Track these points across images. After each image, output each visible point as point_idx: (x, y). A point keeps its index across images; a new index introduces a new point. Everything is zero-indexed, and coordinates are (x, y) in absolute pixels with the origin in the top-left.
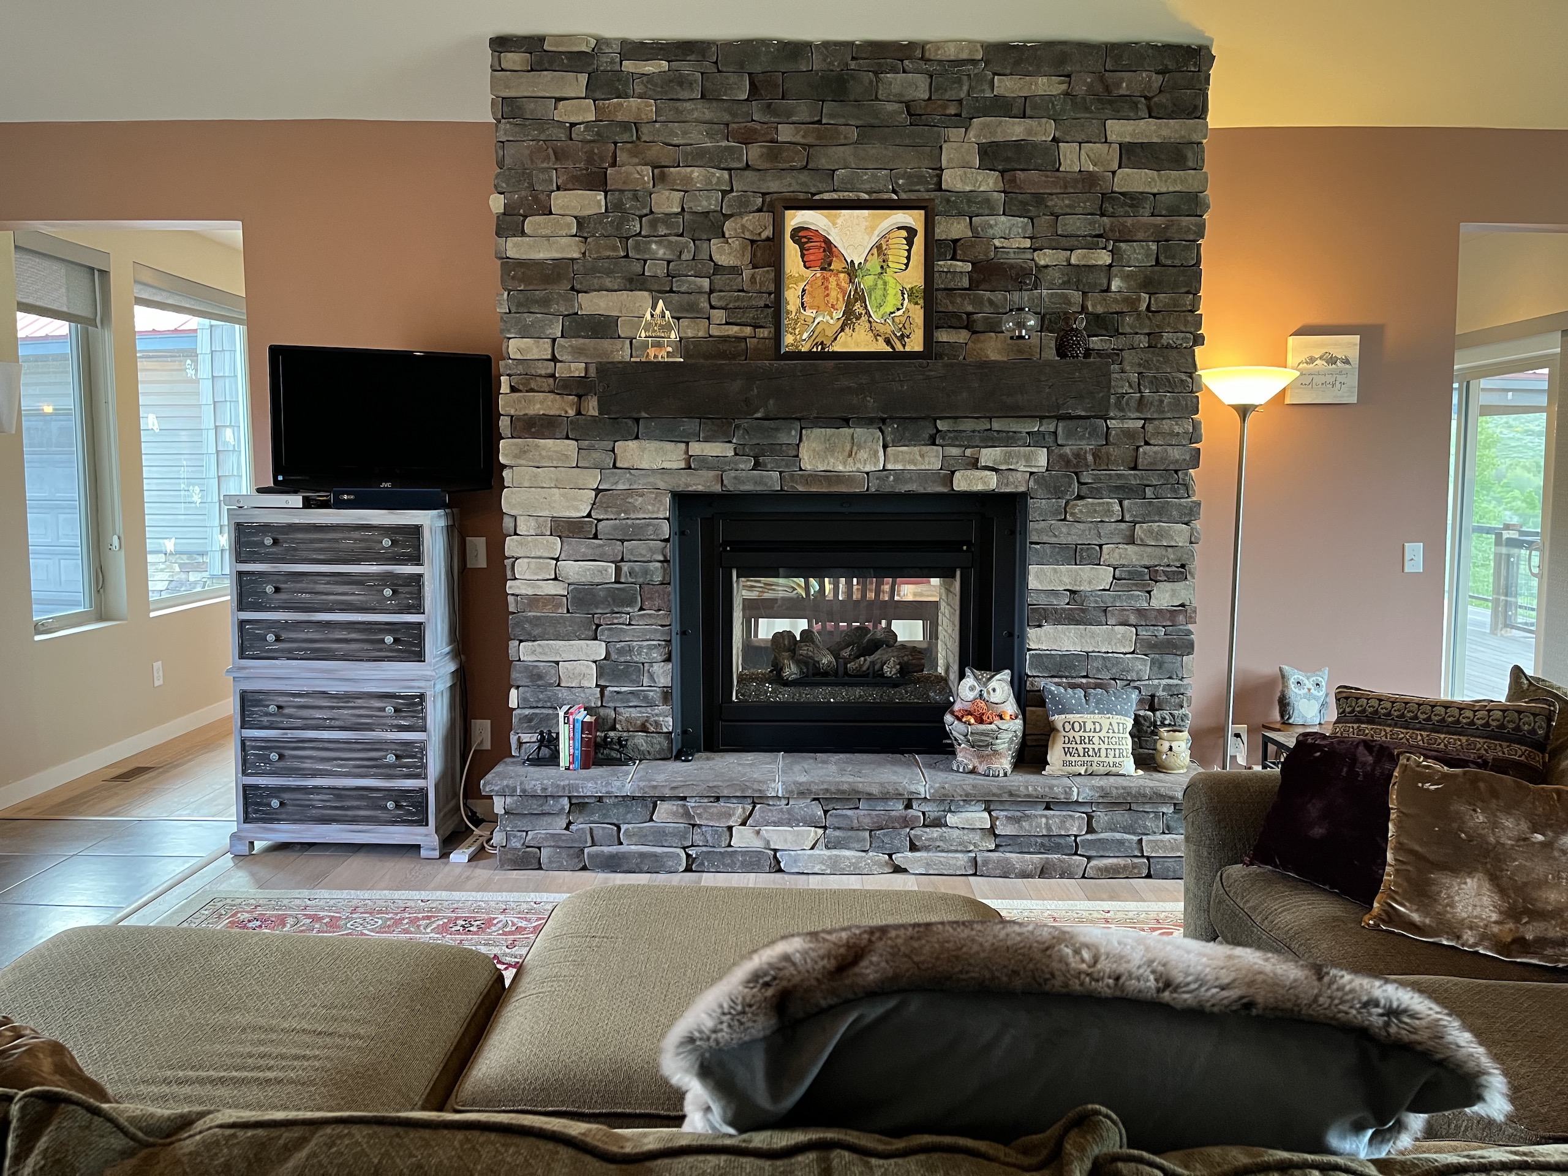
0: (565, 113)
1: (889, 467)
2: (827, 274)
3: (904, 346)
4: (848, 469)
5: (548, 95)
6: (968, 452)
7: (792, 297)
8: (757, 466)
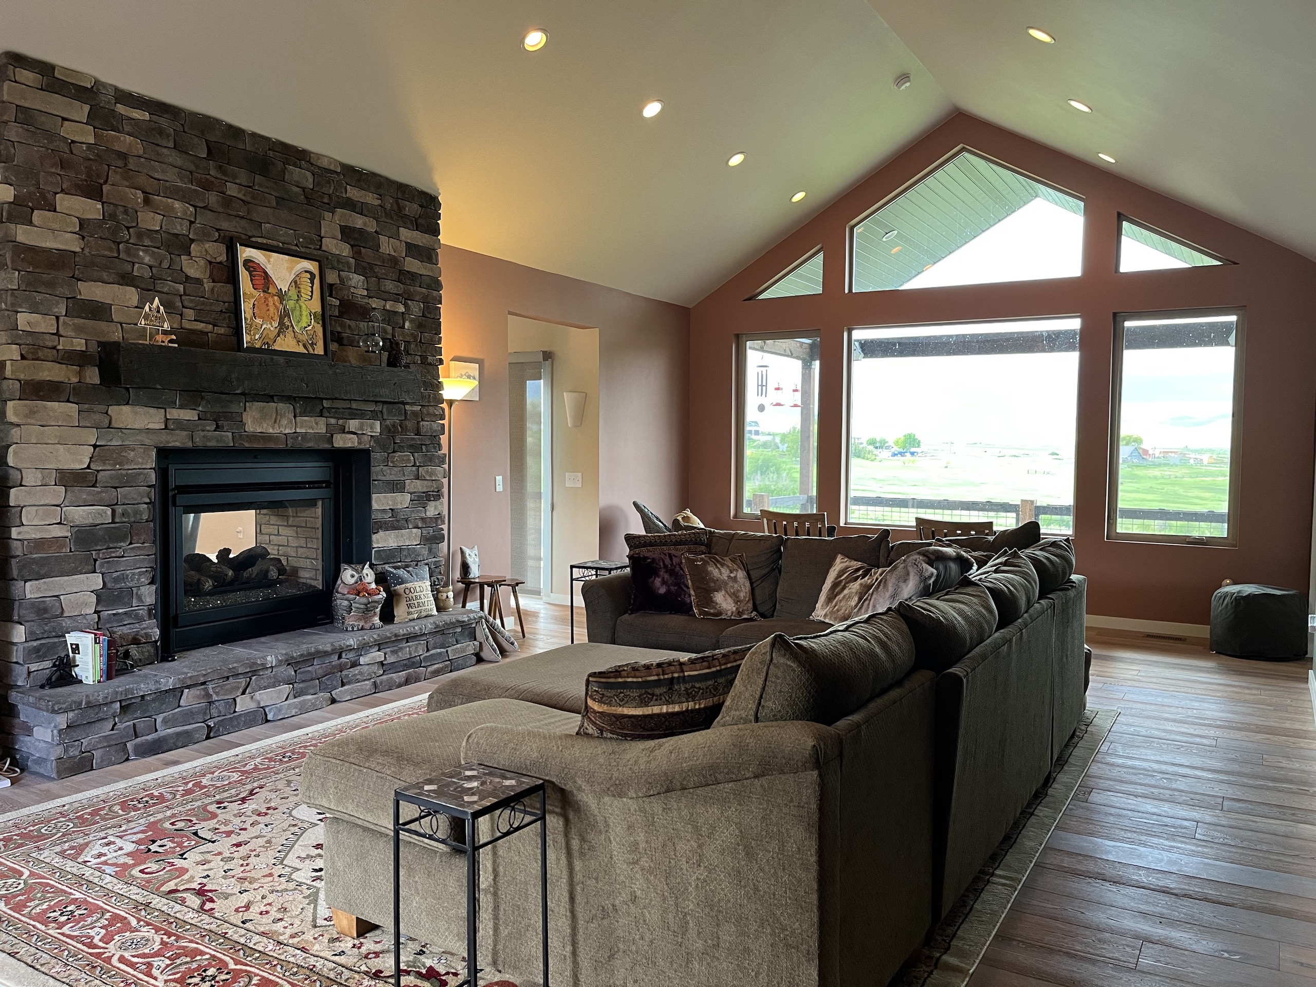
0: (69, 131)
7: (246, 308)
8: (218, 428)
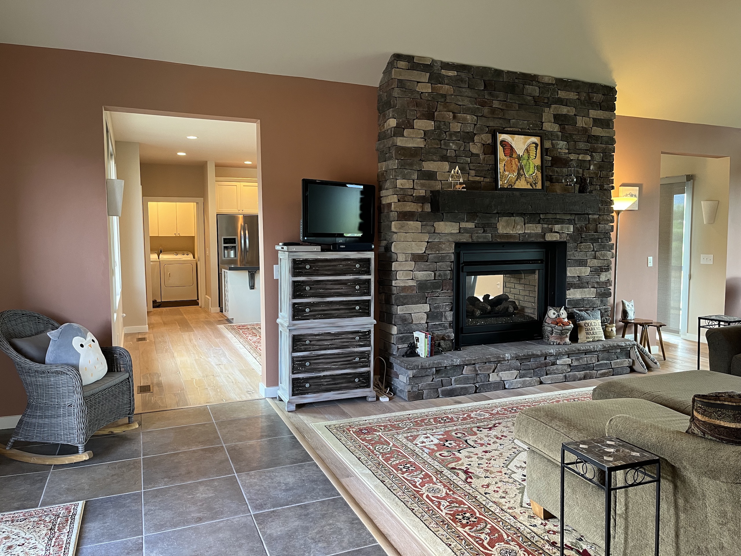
0: (420, 88)
1: (526, 232)
2: (512, 159)
3: (536, 187)
4: (514, 233)
5: (415, 80)
6: (550, 226)
7: (501, 167)
8: (484, 231)
